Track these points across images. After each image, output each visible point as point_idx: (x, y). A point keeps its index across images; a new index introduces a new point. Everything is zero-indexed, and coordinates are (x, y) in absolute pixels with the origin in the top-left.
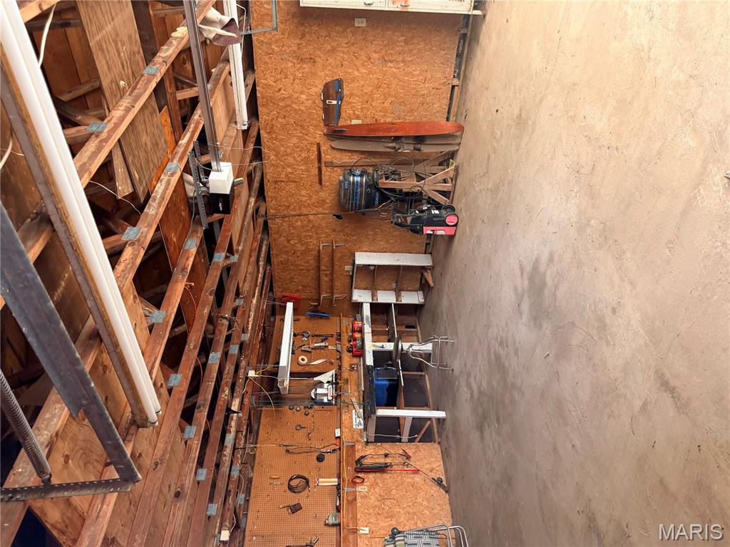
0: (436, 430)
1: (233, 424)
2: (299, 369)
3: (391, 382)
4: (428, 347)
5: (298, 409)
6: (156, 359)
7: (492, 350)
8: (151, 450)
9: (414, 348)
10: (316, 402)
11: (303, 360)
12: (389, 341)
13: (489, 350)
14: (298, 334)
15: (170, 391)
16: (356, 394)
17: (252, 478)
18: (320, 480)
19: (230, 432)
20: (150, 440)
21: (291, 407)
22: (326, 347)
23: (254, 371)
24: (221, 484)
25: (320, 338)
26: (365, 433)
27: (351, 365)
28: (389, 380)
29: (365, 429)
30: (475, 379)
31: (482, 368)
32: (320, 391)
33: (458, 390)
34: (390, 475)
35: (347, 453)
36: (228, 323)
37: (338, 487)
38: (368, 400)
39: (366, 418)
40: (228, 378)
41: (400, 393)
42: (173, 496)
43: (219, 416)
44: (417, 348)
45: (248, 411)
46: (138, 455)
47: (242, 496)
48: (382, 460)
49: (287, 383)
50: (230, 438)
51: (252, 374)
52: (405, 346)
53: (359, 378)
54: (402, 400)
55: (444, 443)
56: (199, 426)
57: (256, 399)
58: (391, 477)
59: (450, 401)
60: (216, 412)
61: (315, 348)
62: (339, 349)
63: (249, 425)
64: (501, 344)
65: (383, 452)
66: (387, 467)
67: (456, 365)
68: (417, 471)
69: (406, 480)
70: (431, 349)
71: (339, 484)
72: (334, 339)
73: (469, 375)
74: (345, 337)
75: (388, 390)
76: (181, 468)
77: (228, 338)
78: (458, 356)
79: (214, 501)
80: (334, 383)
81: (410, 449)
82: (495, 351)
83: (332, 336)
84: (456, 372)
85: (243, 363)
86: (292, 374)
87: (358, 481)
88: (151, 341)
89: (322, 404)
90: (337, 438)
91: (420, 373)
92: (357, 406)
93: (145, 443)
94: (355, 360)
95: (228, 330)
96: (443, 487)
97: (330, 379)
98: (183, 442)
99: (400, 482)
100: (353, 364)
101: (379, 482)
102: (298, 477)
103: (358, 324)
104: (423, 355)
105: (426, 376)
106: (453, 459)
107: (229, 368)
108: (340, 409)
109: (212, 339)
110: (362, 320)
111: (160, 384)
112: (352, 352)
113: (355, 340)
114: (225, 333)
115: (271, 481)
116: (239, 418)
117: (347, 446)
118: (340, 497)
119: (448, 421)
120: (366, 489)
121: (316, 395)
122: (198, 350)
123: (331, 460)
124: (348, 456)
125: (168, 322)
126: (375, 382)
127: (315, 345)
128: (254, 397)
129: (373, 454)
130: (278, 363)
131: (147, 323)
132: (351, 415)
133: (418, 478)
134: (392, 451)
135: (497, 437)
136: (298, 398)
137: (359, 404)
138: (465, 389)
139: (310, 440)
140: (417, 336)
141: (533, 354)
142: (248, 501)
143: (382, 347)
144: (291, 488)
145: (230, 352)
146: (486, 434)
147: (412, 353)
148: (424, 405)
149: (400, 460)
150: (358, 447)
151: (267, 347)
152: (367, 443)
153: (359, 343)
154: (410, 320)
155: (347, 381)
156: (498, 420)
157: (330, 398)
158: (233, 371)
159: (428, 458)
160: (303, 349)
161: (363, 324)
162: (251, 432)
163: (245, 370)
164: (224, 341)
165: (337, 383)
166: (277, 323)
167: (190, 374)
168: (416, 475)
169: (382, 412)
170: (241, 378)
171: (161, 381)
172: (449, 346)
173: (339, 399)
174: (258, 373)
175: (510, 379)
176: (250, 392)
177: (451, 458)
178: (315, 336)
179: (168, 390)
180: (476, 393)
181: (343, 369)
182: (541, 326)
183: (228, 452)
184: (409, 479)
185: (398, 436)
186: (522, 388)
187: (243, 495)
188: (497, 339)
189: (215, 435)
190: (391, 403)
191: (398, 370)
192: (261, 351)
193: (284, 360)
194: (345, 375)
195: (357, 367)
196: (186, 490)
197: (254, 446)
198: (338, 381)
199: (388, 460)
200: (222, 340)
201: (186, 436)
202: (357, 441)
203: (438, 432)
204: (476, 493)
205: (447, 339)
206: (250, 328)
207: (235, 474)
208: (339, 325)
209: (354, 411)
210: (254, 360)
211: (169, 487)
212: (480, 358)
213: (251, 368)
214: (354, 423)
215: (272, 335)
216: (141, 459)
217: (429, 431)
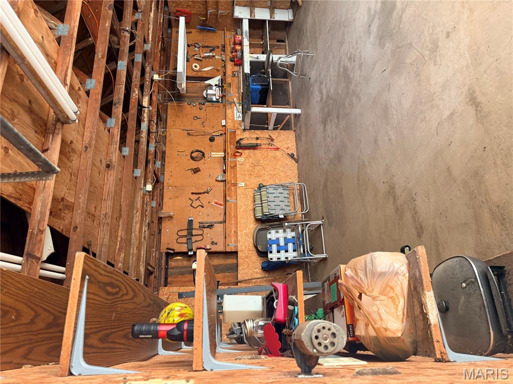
0: (293, 122)
1: (146, 115)
2: (193, 74)
3: (263, 87)
4: (293, 59)
5: (194, 105)
6: (67, 68)
7: (342, 63)
8: (80, 138)
9: (282, 59)
10: (207, 100)
11: (196, 66)
12: (263, 53)
13: (340, 63)
14: (191, 45)
15: (88, 93)
16: (237, 95)
17: (165, 151)
18: (212, 153)
19: (144, 121)
20: (78, 131)
21: (189, 103)
22: (214, 56)
23: (157, 75)
24: (142, 157)
25: (208, 49)
26: (243, 123)
27: (233, 72)
28: (262, 85)
29: (243, 120)
30: (326, 86)
31: (332, 78)
32: (210, 92)
33: (312, 93)
34: (259, 151)
35: (230, 136)
36: (129, 35)
37: (224, 158)
38: (246, 101)
39: (244, 113)
40: (136, 80)
41: (270, 95)
42: (105, 167)
43: (133, 111)
44: (284, 60)
45: (157, 106)
46: (69, 142)
47: (158, 163)
48: (254, 142)
49: (184, 85)
50: (144, 126)
51: (156, 77)
52: (275, 57)
53: (239, 83)
54: (270, 100)
55: (298, 131)
56: (117, 118)
57: (162, 97)
58: (259, 152)
59: (305, 101)
60: (130, 107)
61: (205, 57)
62: (224, 59)
63: (159, 116)
64: (350, 59)
65: (255, 136)
66: (258, 146)
67: (313, 74)
68: (278, 149)
69: (270, 155)
70: (295, 60)
71: (225, 156)
72: (219, 50)
73: (321, 83)
74: (228, 49)
75: (260, 92)
76: (108, 149)
77: (132, 49)
78: (315, 67)
79: (138, 167)
80: (220, 86)
81: (274, 134)
82: (344, 64)
83: (218, 47)
84: (312, 80)
85: (148, 69)
86: (188, 78)
87: (238, 154)
88: (61, 51)
89: (212, 101)
90: (223, 126)
91: (285, 80)
92: (238, 105)
93: (74, 133)
94: (236, 68)
95: (130, 42)
96: (294, 159)
97: (217, 83)
98: (106, 130)
99: (266, 155)
100: (235, 72)
101: (252, 155)
102: (197, 151)
103: (239, 37)
104: (289, 66)
105: (290, 82)
106: (303, 141)
107: (136, 73)
108: (225, 106)
109: (118, 49)
110: (242, 35)
111: (77, 88)
112: (234, 61)
113: (236, 51)
114: (128, 44)
115: (179, 153)
116: (149, 111)
117: (230, 132)
118: (225, 164)
119: (302, 116)
120: (244, 159)
121: (207, 95)
122: (105, 59)
123: (219, 140)
124: (231, 138)
125: (72, 35)
126: (251, 86)
127: (205, 54)
128: (160, 95)
129: (249, 137)
130: (176, 69)
131: (54, 36)
132: (233, 111)
133: (278, 153)
134: (262, 136)
135: (336, 129)
136: (194, 97)
137: (239, 103)
138: (317, 94)
139: (204, 127)
140: (285, 49)
141: (373, 68)
142: (164, 165)
143: (257, 58)
144: (192, 158)
145: (135, 60)
146: (328, 127)
147: (281, 65)
148: (286, 104)
149: (266, 142)
150: (238, 132)
151: (167, 55)
152: (244, 130)
153: (239, 54)
154: (280, 35)
155: (230, 85)
156: (338, 117)
157: (218, 98)
158: (140, 75)
159: (286, 140)
160: (195, 57)
161: (243, 38)
162: (161, 120)
163: (150, 74)
164: (128, 51)
165: (222, 87)
166: (174, 35)
167: (102, 80)
168: (277, 152)
169: (255, 109)
170: (147, 81)
171: (77, 85)
172: (309, 57)
173: (224, 99)
174: (161, 76)
175: (352, 87)
176: (156, 91)
177: (302, 141)
178: (205, 47)
179: (86, 92)
180: (325, 96)
181: (227, 75)
182: (384, 46)
183: (144, 135)
184: (272, 153)
185: (266, 126)
186: (360, 95)
187: (160, 162)
188: (347, 55)
189: (132, 124)
190: (263, 102)
191: (269, 78)
192: (162, 59)
193: (181, 66)
194: (229, 80)
195: (238, 74)
196: (114, 163)
197: (164, 130)
198: (223, 84)
199: (258, 142)
200: (127, 50)
201: (108, 126)
202: (238, 128)
203: (294, 123)
204: (316, 164)
205: (308, 53)
206: (150, 40)
207: (152, 149)
208: (223, 38)
209: (235, 108)
210: (157, 66)
211: (101, 162)
212: (332, 70)
213: (155, 72)
214: (235, 116)
215: (170, 45)
216: (73, 145)
217: (289, 122)
